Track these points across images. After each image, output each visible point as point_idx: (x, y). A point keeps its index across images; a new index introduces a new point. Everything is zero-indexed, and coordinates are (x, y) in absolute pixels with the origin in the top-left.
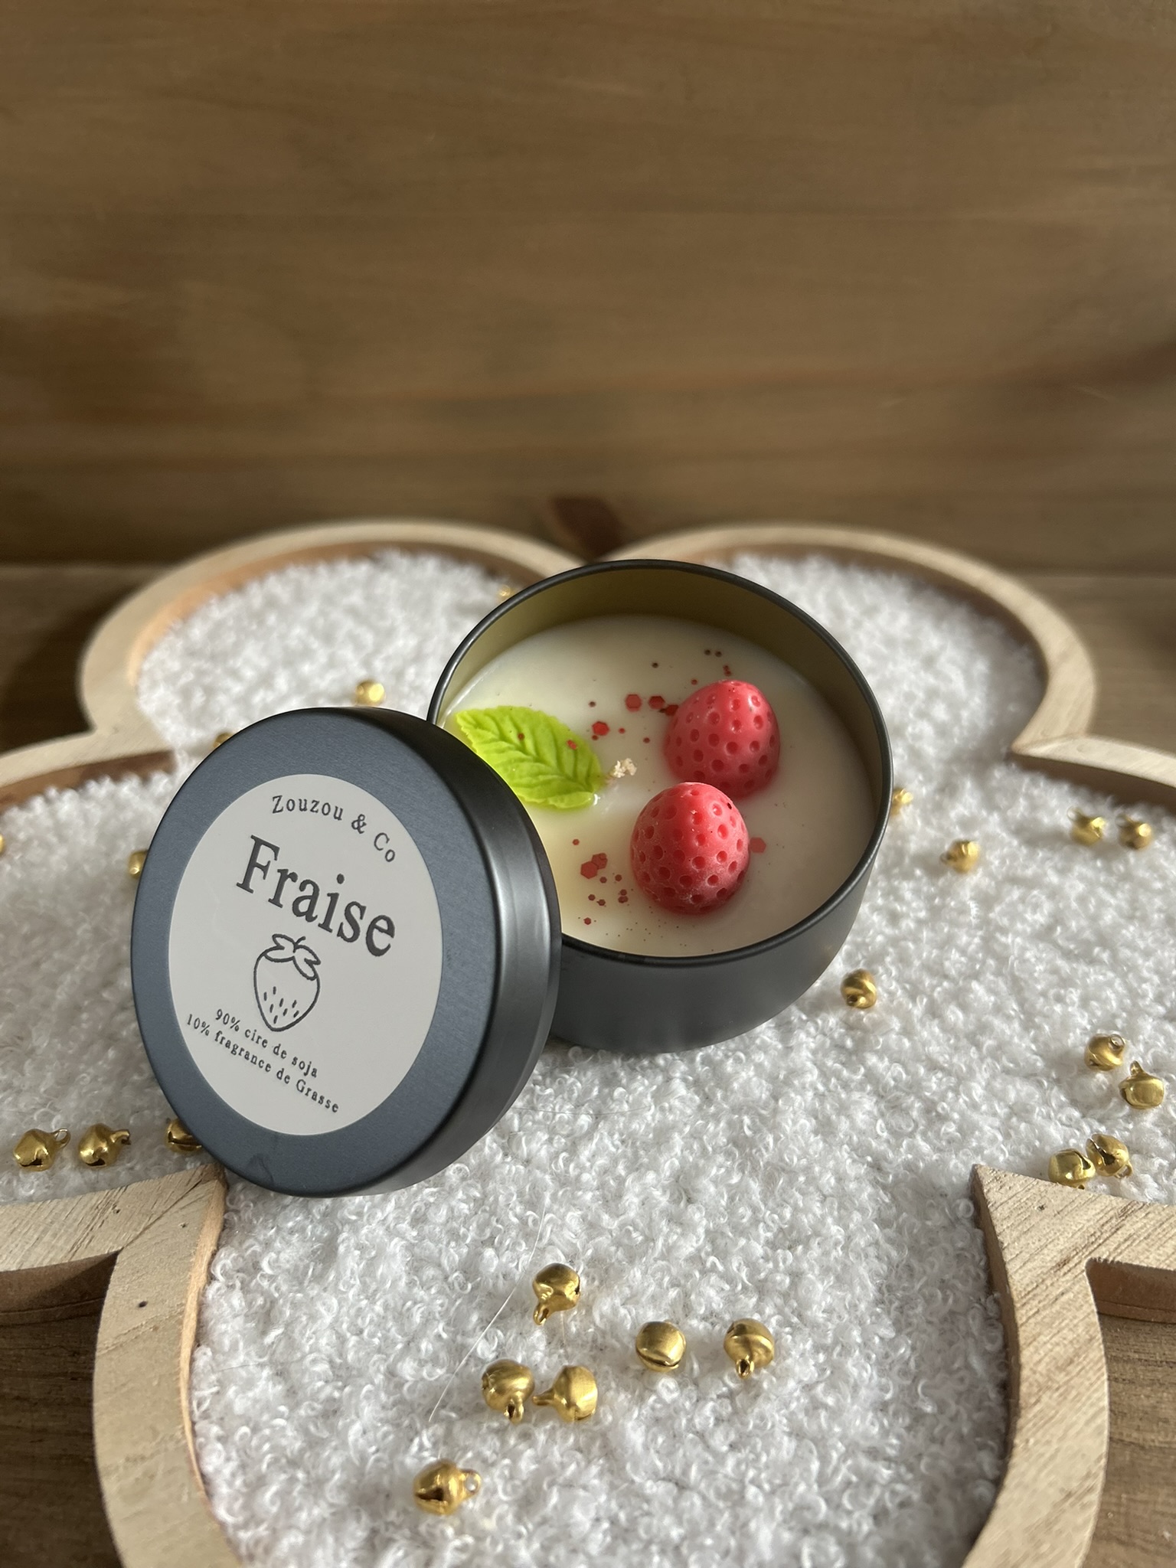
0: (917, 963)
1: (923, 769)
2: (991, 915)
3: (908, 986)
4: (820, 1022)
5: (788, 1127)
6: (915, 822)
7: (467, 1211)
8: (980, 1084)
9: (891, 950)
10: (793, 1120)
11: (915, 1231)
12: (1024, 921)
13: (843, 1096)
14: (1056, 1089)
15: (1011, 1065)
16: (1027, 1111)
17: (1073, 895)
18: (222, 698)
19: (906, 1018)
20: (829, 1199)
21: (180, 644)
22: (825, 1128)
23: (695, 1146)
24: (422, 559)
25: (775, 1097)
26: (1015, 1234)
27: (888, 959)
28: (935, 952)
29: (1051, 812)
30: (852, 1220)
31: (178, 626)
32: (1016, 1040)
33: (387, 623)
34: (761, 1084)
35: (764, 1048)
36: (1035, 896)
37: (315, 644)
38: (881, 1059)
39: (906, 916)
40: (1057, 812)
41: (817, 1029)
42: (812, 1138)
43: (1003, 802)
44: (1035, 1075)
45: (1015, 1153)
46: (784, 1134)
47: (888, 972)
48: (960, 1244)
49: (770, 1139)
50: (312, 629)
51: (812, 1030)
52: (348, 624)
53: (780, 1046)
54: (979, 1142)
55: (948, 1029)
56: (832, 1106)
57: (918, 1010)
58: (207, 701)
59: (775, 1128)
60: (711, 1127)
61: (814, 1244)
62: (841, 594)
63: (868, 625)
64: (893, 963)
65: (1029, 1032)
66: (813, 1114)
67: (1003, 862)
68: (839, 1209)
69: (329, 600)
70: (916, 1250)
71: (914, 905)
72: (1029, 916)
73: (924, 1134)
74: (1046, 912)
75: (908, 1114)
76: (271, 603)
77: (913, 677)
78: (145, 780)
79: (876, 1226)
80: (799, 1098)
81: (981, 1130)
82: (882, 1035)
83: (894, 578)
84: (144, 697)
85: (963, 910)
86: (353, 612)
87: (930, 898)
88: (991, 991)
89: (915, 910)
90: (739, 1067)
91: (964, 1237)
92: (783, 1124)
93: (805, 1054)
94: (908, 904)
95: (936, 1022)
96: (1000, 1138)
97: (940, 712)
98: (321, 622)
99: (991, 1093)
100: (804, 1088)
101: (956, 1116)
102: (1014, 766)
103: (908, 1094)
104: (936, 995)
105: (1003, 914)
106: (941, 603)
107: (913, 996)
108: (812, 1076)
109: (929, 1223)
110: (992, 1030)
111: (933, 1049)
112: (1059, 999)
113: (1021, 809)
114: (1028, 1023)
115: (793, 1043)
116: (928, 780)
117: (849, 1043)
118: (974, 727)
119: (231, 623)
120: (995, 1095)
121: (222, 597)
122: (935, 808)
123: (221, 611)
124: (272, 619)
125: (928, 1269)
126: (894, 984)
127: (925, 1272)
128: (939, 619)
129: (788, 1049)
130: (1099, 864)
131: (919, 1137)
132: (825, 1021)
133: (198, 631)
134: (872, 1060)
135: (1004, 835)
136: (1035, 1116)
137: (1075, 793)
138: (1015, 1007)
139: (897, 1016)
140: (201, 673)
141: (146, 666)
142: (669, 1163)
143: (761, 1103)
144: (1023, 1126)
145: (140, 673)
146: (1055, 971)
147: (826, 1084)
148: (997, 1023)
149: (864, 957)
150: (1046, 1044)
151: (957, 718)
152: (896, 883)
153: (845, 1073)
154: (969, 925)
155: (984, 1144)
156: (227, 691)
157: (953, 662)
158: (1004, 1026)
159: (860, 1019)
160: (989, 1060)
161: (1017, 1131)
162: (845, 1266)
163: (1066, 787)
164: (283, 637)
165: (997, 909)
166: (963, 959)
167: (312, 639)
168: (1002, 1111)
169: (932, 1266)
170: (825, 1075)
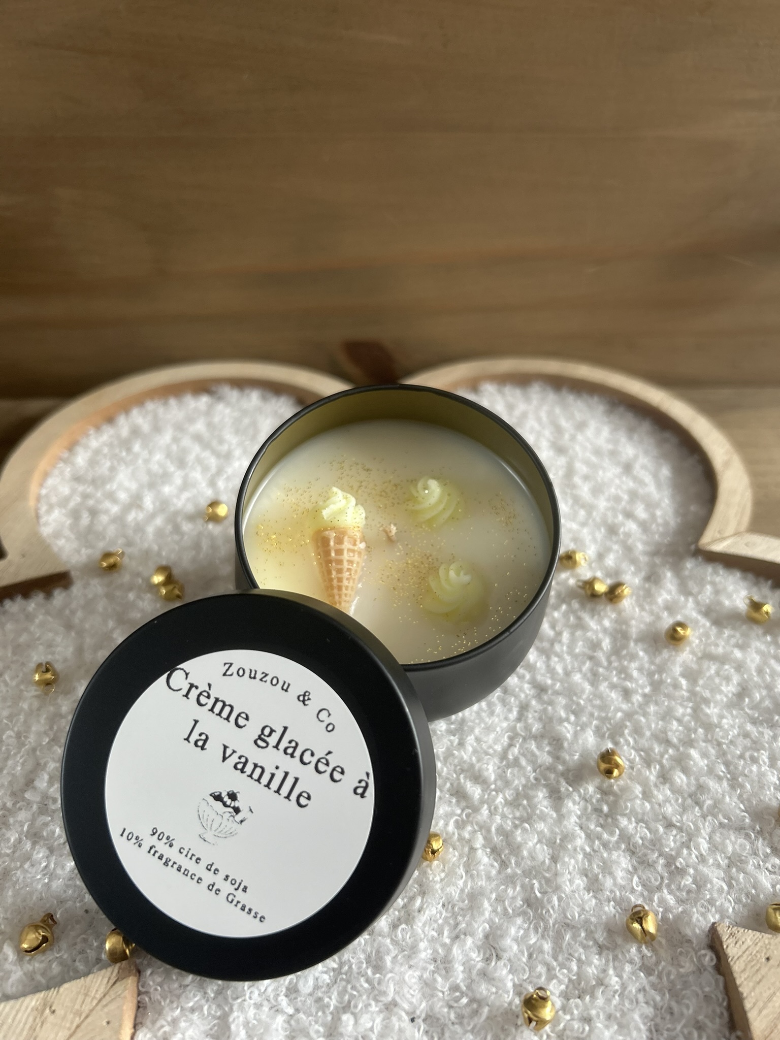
0: (648, 734)
1: (634, 561)
2: (698, 689)
3: (642, 753)
4: (582, 791)
5: (568, 889)
6: (633, 608)
7: (329, 981)
8: (705, 839)
9: (628, 724)
10: (570, 881)
11: (672, 977)
12: (721, 692)
13: (605, 855)
14: (761, 839)
15: (726, 821)
16: (741, 861)
17: (753, 667)
18: (104, 519)
19: (645, 784)
20: (605, 952)
21: (68, 471)
22: (594, 885)
23: (499, 909)
24: (247, 391)
25: (554, 859)
26: (751, 984)
27: (626, 731)
28: (660, 723)
29: (730, 596)
30: (625, 971)
31: (66, 455)
32: (727, 799)
33: (224, 448)
34: (544, 850)
35: (543, 818)
36: (726, 670)
37: (172, 469)
38: (629, 819)
39: (636, 692)
40: (735, 596)
41: (580, 796)
42: (586, 897)
43: (695, 590)
44: (745, 829)
45: (738, 901)
46: (565, 893)
47: (628, 744)
48: (707, 989)
49: (555, 899)
50: (168, 455)
51: (577, 798)
52: (196, 450)
53: (555, 815)
54: (711, 894)
55: (676, 791)
56: (598, 866)
57: (652, 775)
58: (92, 522)
59: (558, 888)
60: (510, 892)
61: (599, 992)
62: (558, 410)
63: (580, 437)
64: (630, 735)
65: (736, 791)
66: (585, 873)
67: (701, 641)
68: (614, 960)
69: (179, 428)
70: (675, 995)
71: (641, 682)
72: (723, 688)
73: (668, 886)
74: (735, 682)
75: (655, 869)
76: (135, 432)
77: (617, 481)
78: (49, 595)
79: (642, 974)
80: (573, 861)
81: (711, 883)
82: (630, 800)
83: (596, 399)
84: (43, 520)
85: (676, 686)
86: (198, 438)
87: (650, 674)
88: (704, 755)
89: (643, 687)
90: (526, 836)
91: (710, 983)
92: (564, 886)
93: (574, 819)
94: (636, 681)
95: (667, 785)
96: (725, 887)
97: (641, 512)
98: (174, 448)
99: (714, 847)
100: (575, 850)
101: (691, 871)
102: (700, 559)
103: (653, 850)
104: (664, 761)
105: (704, 687)
106: (630, 418)
107: (648, 763)
108: (581, 840)
109: (682, 970)
110: (709, 790)
111: (669, 810)
112: (754, 760)
113: (708, 593)
114: (734, 783)
115: (564, 810)
116: (638, 570)
117: (605, 808)
118: (666, 524)
119: (106, 450)
120: (717, 849)
121: (98, 428)
122: (646, 597)
123: (99, 440)
124: (137, 447)
125: (685, 1011)
126: (633, 752)
127: (682, 1014)
128: (631, 431)
129: (561, 817)
130: (769, 638)
131: (665, 891)
132: (586, 789)
133: (81, 459)
134: (624, 822)
135: (699, 617)
136: (750, 866)
137: (744, 579)
138: (723, 768)
139: (639, 783)
140: (86, 496)
141: (44, 492)
142: (481, 928)
143: (545, 868)
144: (742, 876)
145: (39, 498)
146: (746, 735)
147: (592, 847)
148: (712, 784)
149: (608, 729)
150: (749, 800)
151: (653, 516)
152: (626, 663)
153: (605, 836)
154: (682, 697)
155: (715, 895)
156: (107, 512)
157: (644, 467)
158: (717, 786)
159: (611, 786)
160: (709, 818)
161: (737, 881)
162: (623, 1014)
163: (738, 574)
164: (147, 461)
165: (701, 682)
166: (680, 728)
167: (168, 463)
168: (724, 863)
169: (688, 1007)
170: (590, 837)
